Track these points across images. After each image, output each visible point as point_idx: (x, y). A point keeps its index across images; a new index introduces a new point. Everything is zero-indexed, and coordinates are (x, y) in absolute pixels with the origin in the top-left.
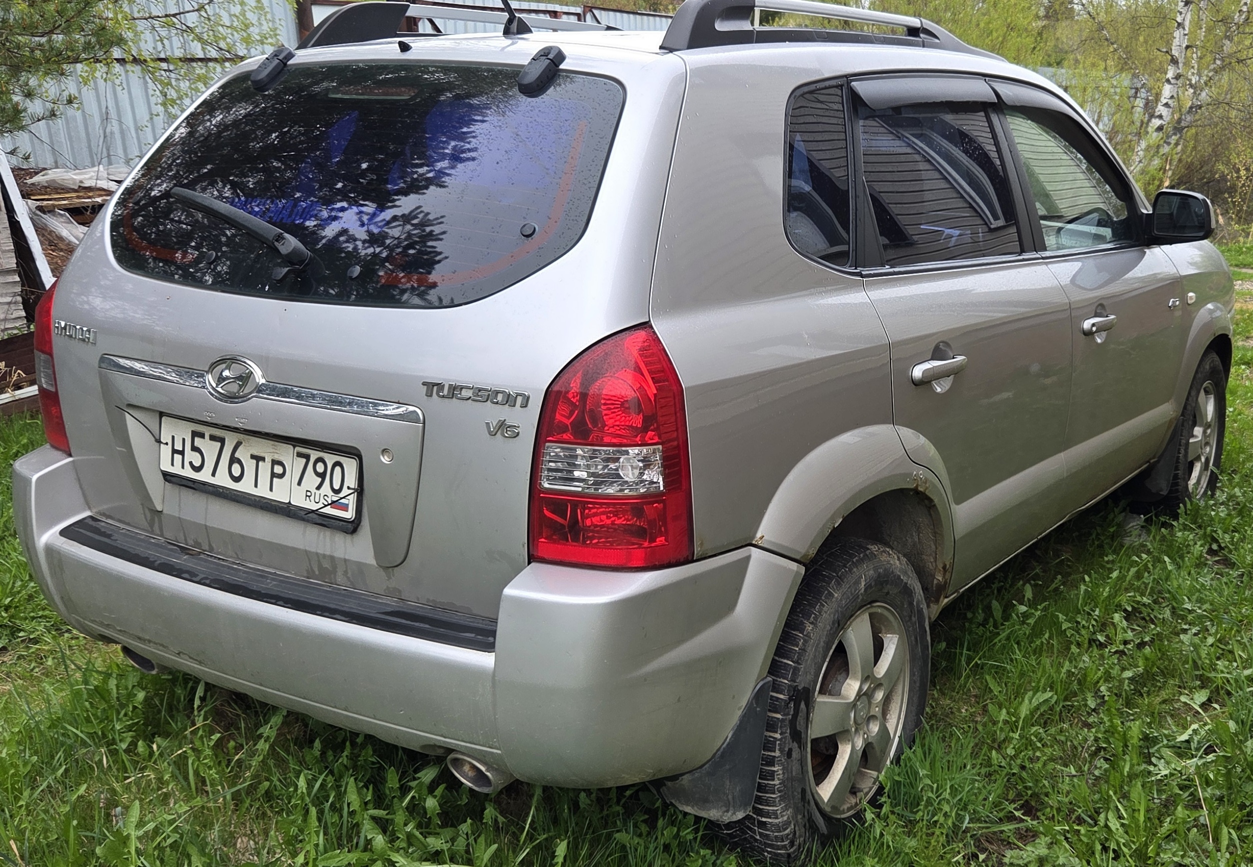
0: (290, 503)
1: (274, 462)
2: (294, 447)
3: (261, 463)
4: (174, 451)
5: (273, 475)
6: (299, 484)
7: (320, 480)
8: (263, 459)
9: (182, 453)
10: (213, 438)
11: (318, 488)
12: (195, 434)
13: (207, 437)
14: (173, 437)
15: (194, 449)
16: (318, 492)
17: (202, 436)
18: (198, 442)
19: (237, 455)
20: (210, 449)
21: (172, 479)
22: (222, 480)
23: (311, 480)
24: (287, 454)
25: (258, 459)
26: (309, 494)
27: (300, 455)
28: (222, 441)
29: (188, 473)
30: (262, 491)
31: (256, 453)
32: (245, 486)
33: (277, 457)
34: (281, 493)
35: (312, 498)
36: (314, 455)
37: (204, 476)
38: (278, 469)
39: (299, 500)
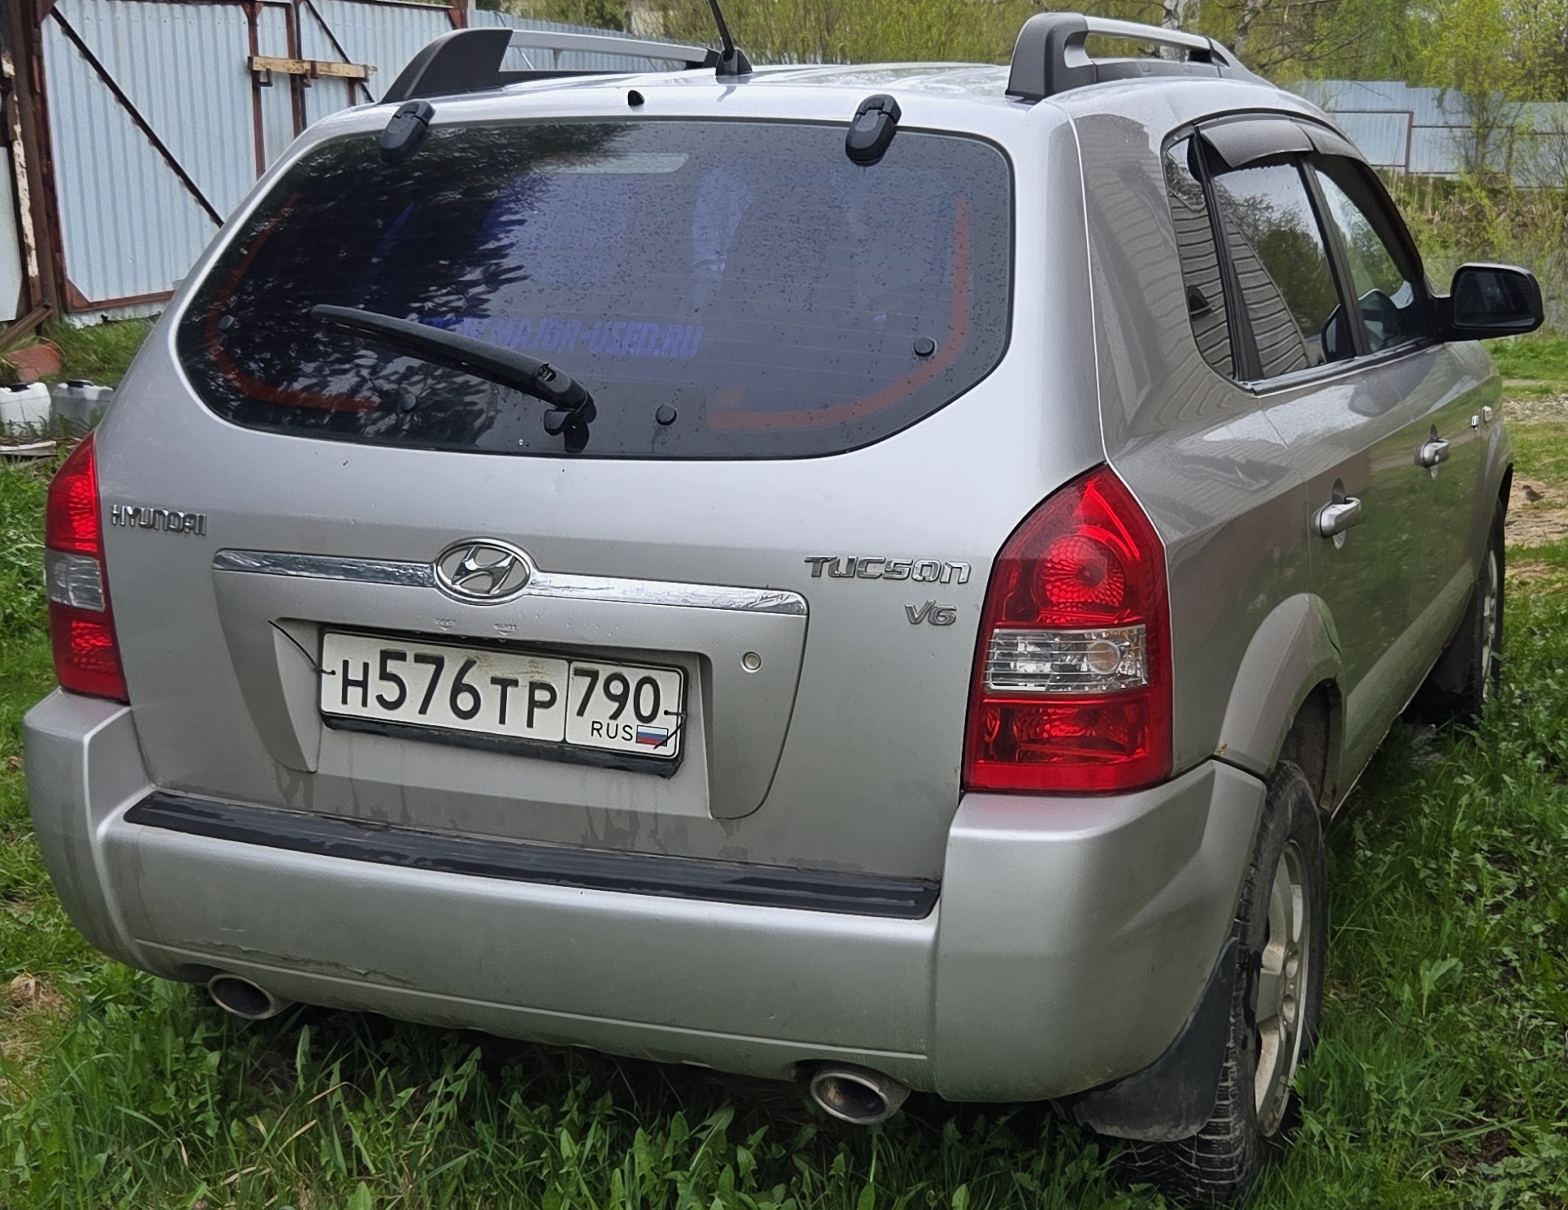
0: (564, 741)
1: (534, 686)
2: (570, 662)
3: (509, 689)
4: (347, 683)
5: (533, 704)
6: (581, 712)
7: (616, 705)
8: (515, 683)
9: (363, 684)
10: (420, 659)
11: (615, 716)
12: (386, 656)
13: (410, 657)
14: (346, 663)
15: (385, 676)
16: (613, 723)
17: (401, 657)
18: (392, 666)
19: (466, 680)
20: (416, 676)
21: (341, 723)
22: (440, 716)
23: (601, 707)
24: (556, 672)
25: (505, 683)
26: (597, 726)
27: (579, 672)
28: (439, 663)
29: (375, 711)
30: (515, 726)
31: (500, 674)
32: (485, 723)
33: (537, 678)
34: (548, 728)
35: (603, 732)
36: (605, 671)
37: (407, 714)
38: (542, 695)
39: (580, 735)
